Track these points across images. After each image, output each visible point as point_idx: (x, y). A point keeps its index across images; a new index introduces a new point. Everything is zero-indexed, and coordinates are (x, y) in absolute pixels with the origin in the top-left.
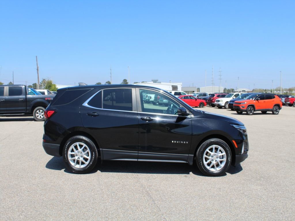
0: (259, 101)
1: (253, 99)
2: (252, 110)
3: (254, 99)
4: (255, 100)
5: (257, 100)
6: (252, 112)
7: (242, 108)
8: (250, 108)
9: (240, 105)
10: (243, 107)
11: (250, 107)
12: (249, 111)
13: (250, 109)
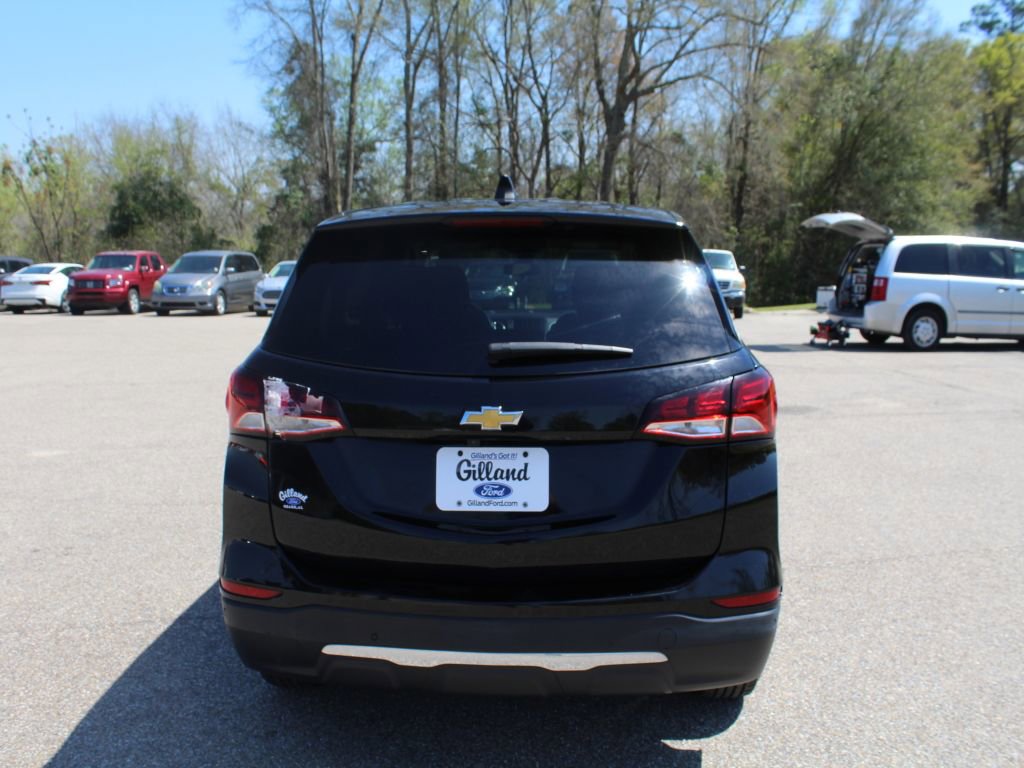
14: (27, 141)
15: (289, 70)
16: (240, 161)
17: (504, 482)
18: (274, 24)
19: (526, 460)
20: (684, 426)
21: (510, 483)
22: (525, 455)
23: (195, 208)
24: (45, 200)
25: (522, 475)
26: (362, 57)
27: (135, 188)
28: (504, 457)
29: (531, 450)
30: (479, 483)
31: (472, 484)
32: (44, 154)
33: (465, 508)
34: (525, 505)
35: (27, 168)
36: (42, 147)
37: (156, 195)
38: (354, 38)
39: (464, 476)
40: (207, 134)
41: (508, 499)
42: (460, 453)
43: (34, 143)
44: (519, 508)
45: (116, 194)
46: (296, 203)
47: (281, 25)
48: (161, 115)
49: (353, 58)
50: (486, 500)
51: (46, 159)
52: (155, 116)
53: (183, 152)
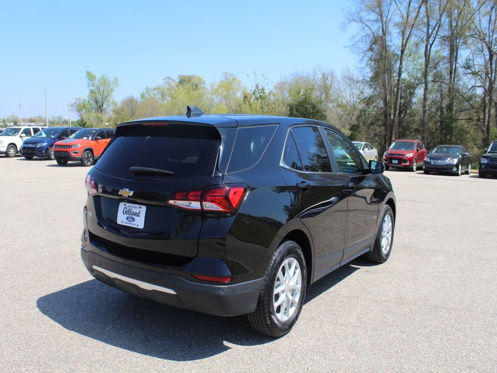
0: (98, 141)
1: (88, 137)
2: (90, 157)
3: (90, 138)
4: (92, 140)
5: (96, 140)
6: (90, 161)
7: (74, 154)
8: (86, 155)
9: (71, 149)
10: (76, 153)
11: (87, 152)
12: (86, 158)
13: (88, 155)
14: (255, 85)
15: (371, 49)
16: (352, 93)
17: (133, 216)
18: (364, 28)
19: (140, 209)
20: (188, 203)
21: (135, 217)
22: (140, 208)
23: (323, 115)
24: (260, 110)
25: (138, 215)
26: (406, 42)
27: (297, 105)
28: (135, 207)
29: (142, 206)
30: (128, 216)
31: (126, 216)
32: (260, 91)
33: (123, 224)
34: (138, 225)
35: (253, 97)
36: (260, 87)
37: (306, 109)
38: (403, 33)
39: (125, 213)
40: (338, 81)
41: (133, 223)
42: (125, 205)
43: (257, 86)
44: (135, 226)
45: (289, 108)
46: (369, 114)
47: (367, 28)
48: (318, 72)
49: (403, 43)
50: (128, 222)
51: (261, 92)
52: (315, 73)
53: (326, 89)
